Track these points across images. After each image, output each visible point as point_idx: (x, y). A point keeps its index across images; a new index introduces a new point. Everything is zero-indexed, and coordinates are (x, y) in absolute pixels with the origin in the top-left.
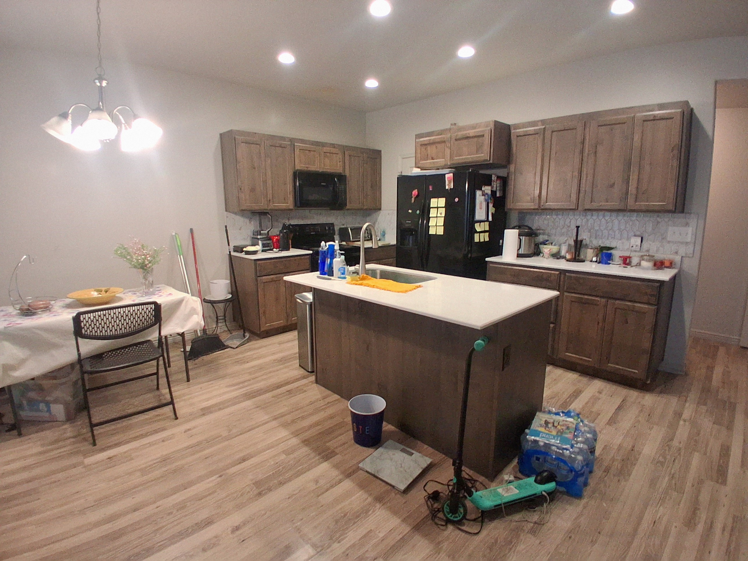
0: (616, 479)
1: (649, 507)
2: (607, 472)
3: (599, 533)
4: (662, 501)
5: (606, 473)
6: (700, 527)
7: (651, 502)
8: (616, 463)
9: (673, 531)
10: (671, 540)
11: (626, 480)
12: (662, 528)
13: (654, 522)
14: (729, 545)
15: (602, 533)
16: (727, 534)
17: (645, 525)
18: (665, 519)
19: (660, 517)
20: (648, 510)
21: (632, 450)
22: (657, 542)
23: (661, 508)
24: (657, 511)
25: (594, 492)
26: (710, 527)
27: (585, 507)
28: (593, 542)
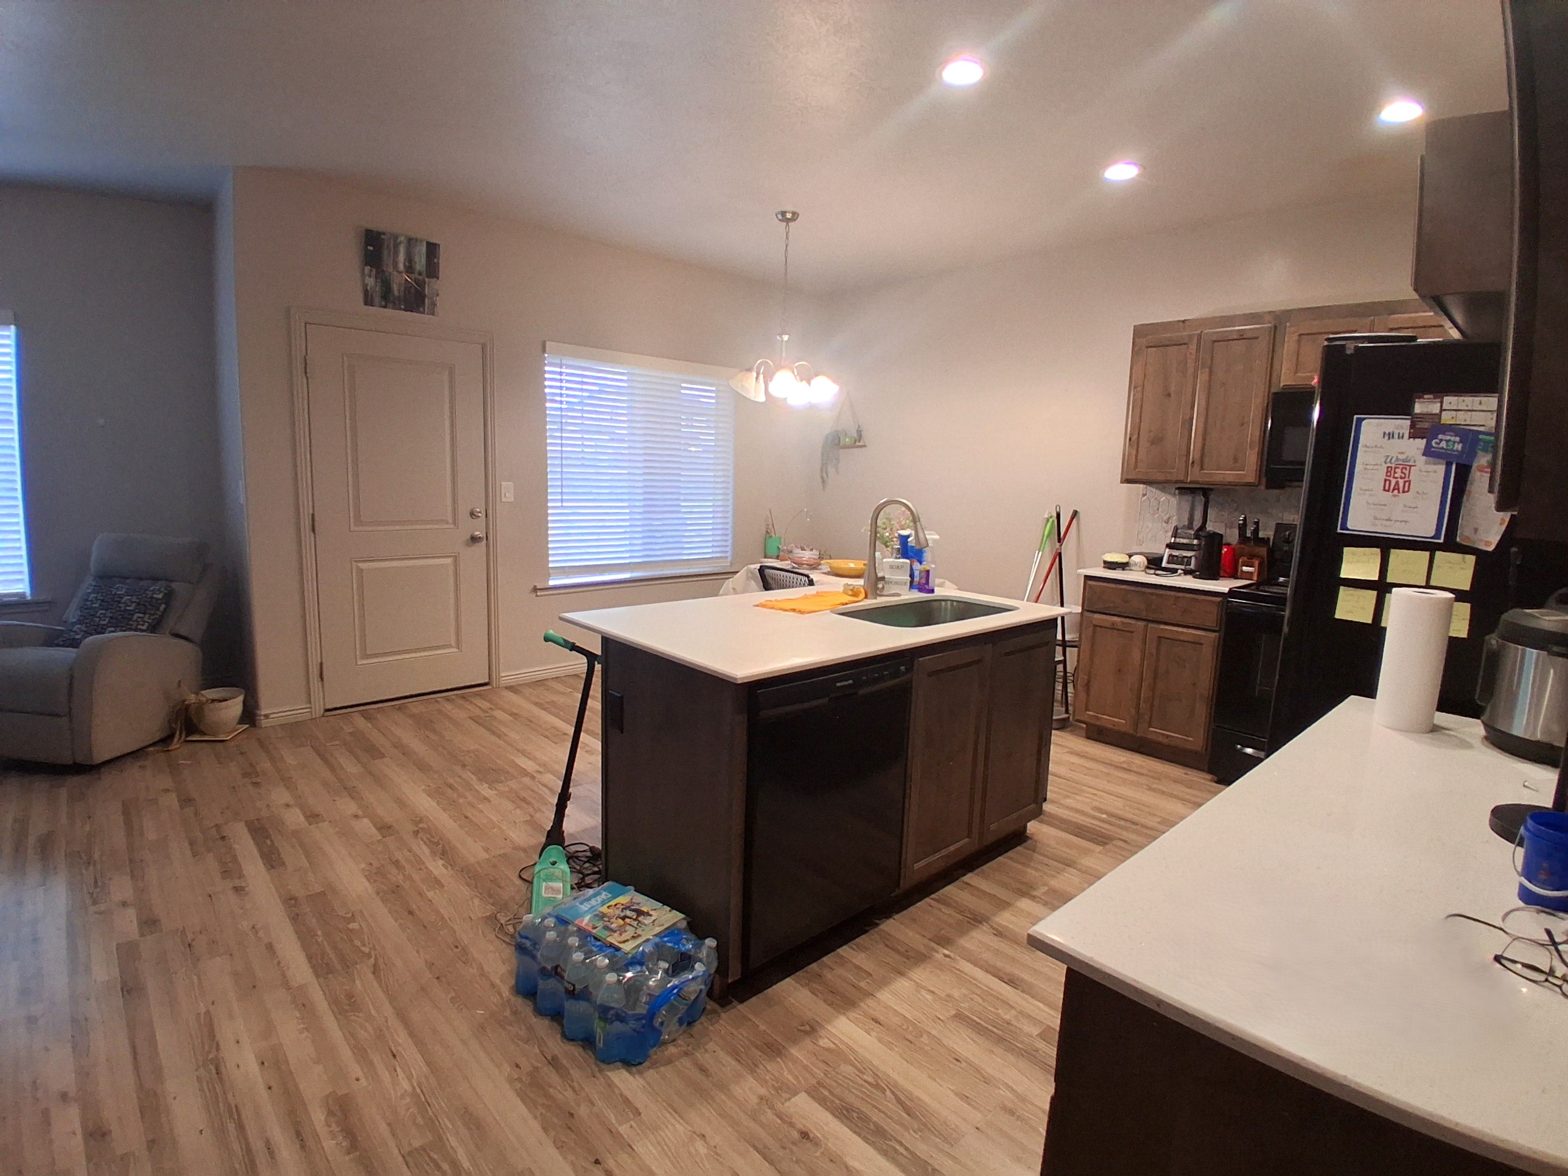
0: (526, 1066)
1: (425, 1069)
2: (551, 1062)
3: (438, 978)
4: (422, 1104)
5: (549, 1058)
6: (318, 1117)
7: (432, 1080)
8: (569, 1094)
9: (356, 1070)
10: (346, 1053)
11: (511, 1081)
12: (376, 1059)
13: (394, 1056)
14: (241, 1127)
15: (436, 981)
16: (258, 1145)
17: (402, 1038)
18: (386, 1076)
19: (396, 1071)
20: (422, 1064)
21: (597, 1162)
22: (362, 1034)
23: (409, 1089)
24: (410, 1078)
25: (515, 1013)
26: (300, 1135)
27: (493, 985)
28: (430, 965)
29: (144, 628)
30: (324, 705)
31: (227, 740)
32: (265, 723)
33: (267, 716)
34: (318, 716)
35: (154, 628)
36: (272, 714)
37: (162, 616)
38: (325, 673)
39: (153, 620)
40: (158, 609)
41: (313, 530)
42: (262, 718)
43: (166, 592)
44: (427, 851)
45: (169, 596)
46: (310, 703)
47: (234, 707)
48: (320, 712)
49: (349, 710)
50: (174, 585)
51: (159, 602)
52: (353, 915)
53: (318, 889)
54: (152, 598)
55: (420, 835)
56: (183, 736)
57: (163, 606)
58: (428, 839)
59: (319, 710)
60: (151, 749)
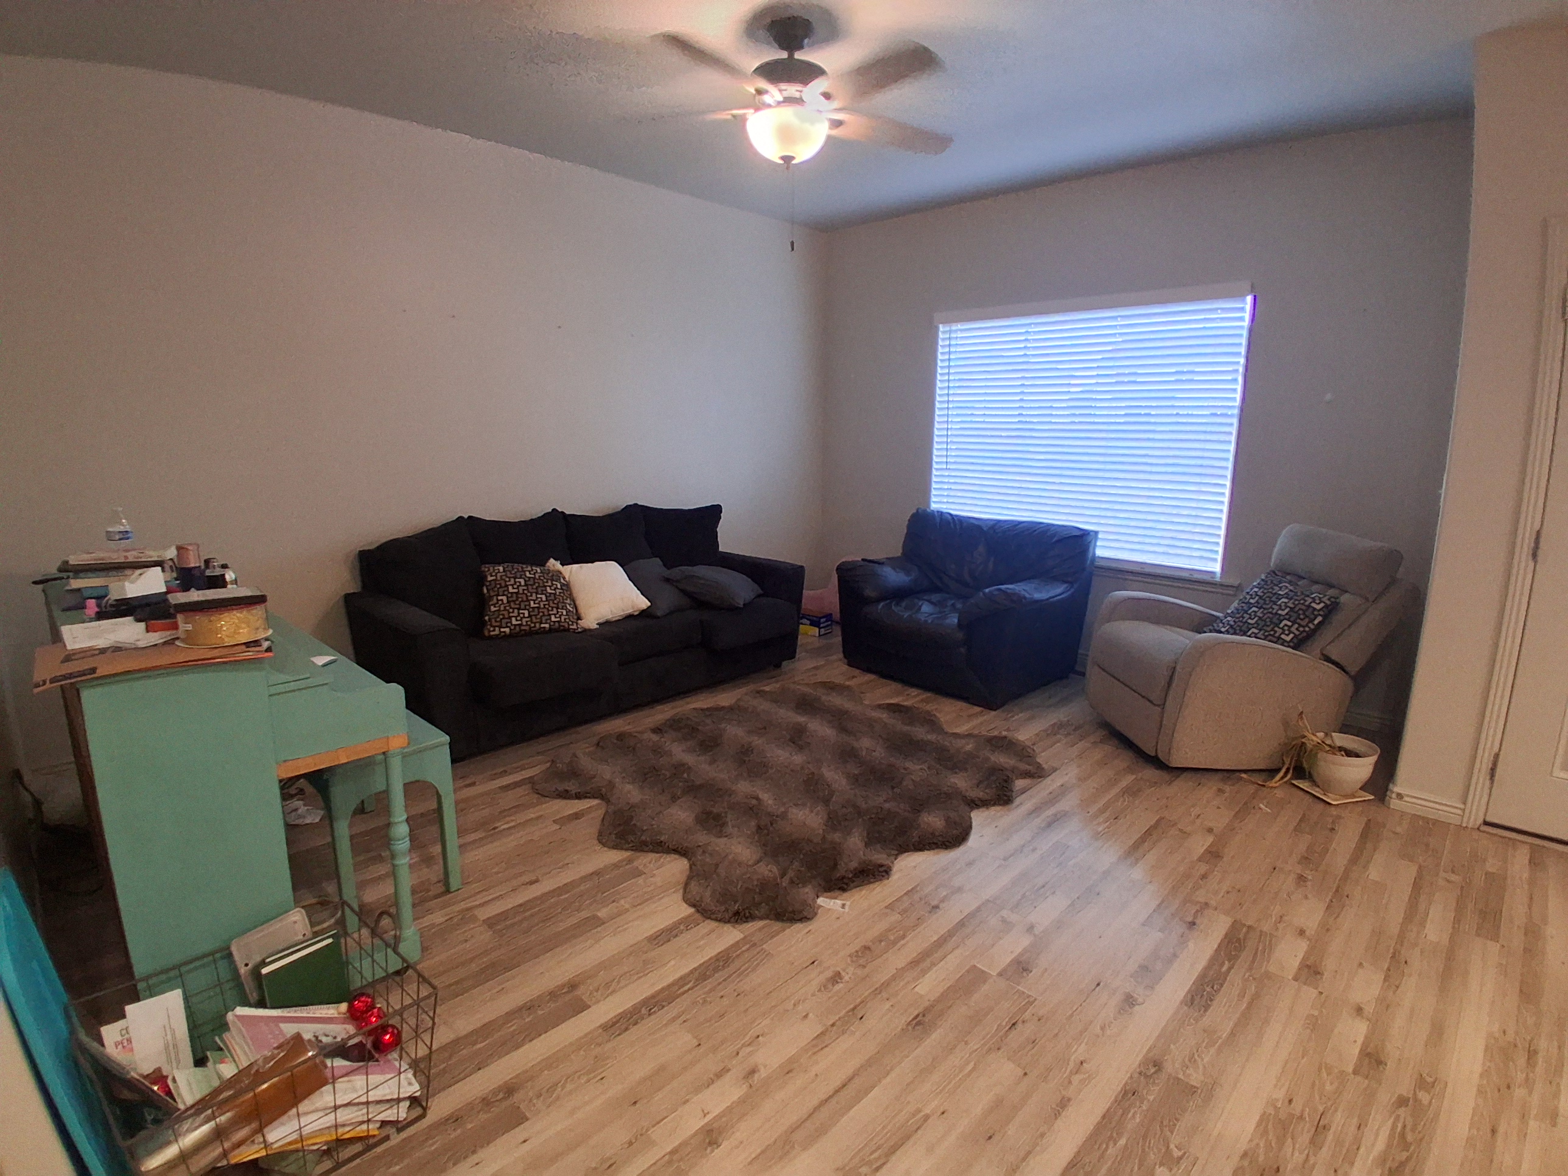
29: (1288, 639)
30: (1485, 815)
31: (1332, 804)
32: (1395, 803)
33: (1400, 796)
34: (1470, 826)
35: (1298, 644)
36: (1408, 796)
37: (1314, 632)
38: (1499, 771)
39: (1302, 632)
40: (1312, 621)
41: (1534, 556)
42: (1394, 796)
43: (1328, 602)
44: (1380, 1145)
45: (1331, 609)
46: (1465, 803)
47: (1361, 769)
48: (1475, 820)
49: (1514, 835)
50: (1345, 598)
51: (1316, 613)
52: (1180, 1158)
53: (1195, 1078)
54: (1309, 606)
55: (1402, 1111)
56: (1289, 776)
57: (1319, 619)
58: (1404, 1127)
59: (1475, 818)
60: (1244, 775)
